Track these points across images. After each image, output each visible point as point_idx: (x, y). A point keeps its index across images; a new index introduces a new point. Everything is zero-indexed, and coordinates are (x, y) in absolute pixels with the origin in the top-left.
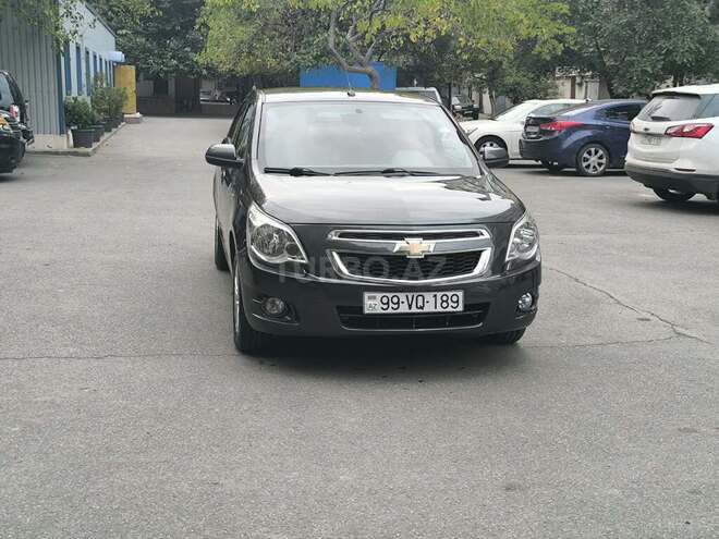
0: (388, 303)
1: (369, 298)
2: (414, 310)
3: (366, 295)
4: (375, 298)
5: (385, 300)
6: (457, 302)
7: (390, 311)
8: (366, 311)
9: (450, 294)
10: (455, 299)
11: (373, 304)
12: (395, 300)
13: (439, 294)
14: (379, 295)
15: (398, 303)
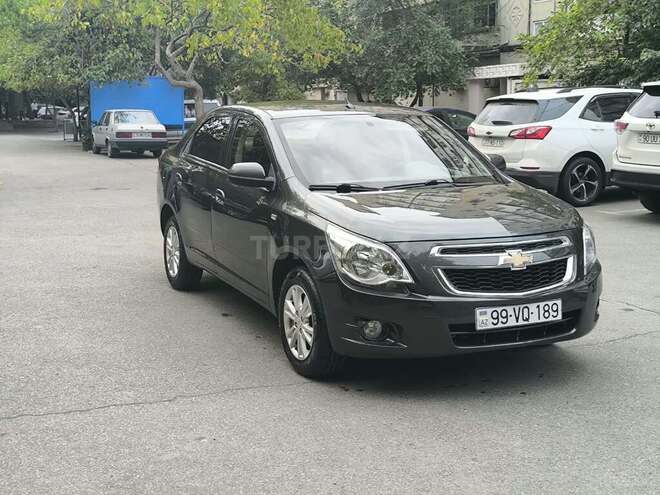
0: (497, 318)
1: (481, 314)
2: (521, 322)
3: (478, 311)
4: (485, 313)
5: (495, 315)
6: (557, 310)
7: (500, 325)
8: (479, 328)
9: (550, 303)
10: (555, 308)
11: (484, 320)
12: (504, 314)
13: (542, 304)
14: (489, 310)
15: (506, 317)
